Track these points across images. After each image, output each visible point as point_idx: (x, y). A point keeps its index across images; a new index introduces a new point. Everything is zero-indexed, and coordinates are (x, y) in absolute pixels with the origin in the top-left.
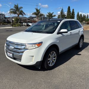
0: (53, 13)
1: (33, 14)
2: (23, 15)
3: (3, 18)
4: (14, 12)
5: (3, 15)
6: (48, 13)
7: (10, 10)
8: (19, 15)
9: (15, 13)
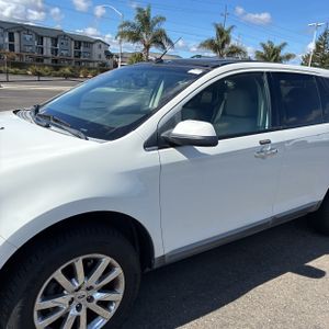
0: (284, 44)
1: (203, 45)
2: (164, 48)
3: (100, 56)
4: (132, 33)
5: (103, 46)
6: (263, 45)
7: (121, 26)
8: (148, 47)
9: (135, 38)
